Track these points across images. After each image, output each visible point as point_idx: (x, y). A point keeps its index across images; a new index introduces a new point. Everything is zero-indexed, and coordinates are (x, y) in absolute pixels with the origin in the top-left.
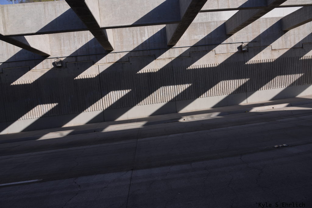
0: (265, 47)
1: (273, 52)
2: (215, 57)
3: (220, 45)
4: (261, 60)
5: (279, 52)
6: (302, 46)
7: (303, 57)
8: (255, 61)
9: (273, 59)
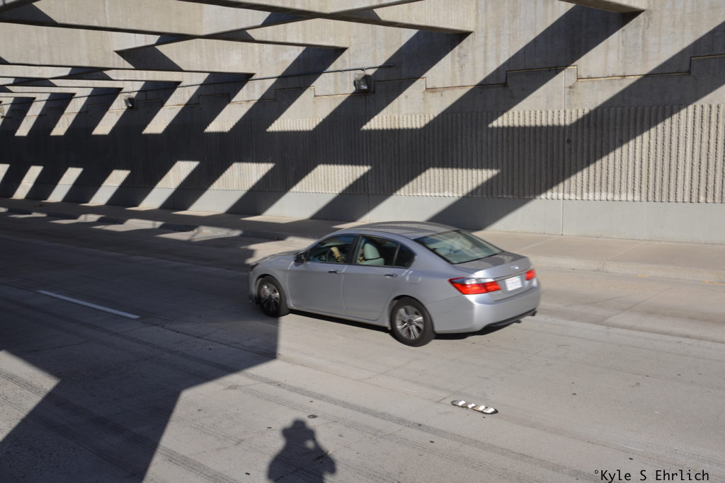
0: (411, 80)
1: (430, 95)
2: (314, 102)
3: (323, 74)
4: (401, 116)
5: (442, 95)
6: (506, 79)
7: (505, 115)
8: (387, 118)
9: (426, 116)
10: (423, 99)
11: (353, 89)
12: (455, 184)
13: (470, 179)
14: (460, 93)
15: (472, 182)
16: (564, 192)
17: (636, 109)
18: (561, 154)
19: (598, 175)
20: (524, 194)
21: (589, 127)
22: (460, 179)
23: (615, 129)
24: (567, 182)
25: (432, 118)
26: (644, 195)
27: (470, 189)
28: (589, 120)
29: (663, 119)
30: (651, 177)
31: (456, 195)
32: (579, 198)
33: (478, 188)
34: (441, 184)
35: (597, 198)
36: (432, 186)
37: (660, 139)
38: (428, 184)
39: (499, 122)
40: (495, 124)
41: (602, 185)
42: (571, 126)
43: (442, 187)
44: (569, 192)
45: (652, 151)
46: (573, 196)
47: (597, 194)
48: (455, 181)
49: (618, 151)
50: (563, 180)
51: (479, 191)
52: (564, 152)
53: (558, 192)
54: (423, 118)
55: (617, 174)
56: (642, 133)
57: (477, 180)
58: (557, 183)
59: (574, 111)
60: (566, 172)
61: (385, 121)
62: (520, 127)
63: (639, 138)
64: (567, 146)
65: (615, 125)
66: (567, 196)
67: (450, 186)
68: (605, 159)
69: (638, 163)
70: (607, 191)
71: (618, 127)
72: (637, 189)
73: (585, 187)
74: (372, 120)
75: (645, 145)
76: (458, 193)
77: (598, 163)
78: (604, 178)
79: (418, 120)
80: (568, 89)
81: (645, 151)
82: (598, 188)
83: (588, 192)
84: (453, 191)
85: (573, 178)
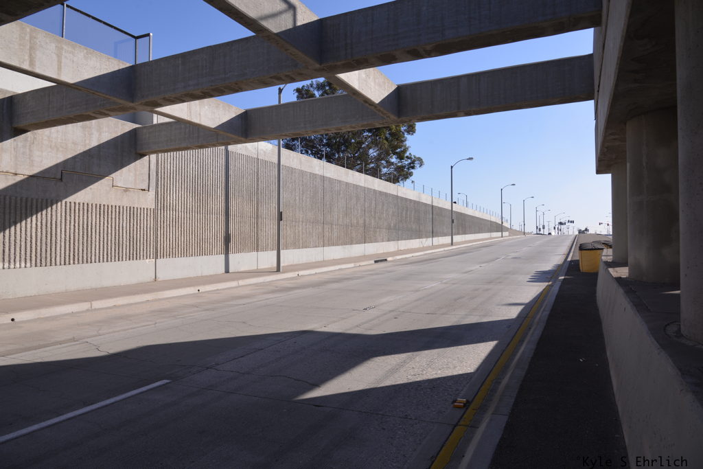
17: (27, 200)
23: (10, 213)
26: (33, 262)
29: (46, 208)
37: (44, 222)
45: (39, 230)
55: (12, 247)
63: (29, 220)
71: (13, 211)
72: (28, 258)
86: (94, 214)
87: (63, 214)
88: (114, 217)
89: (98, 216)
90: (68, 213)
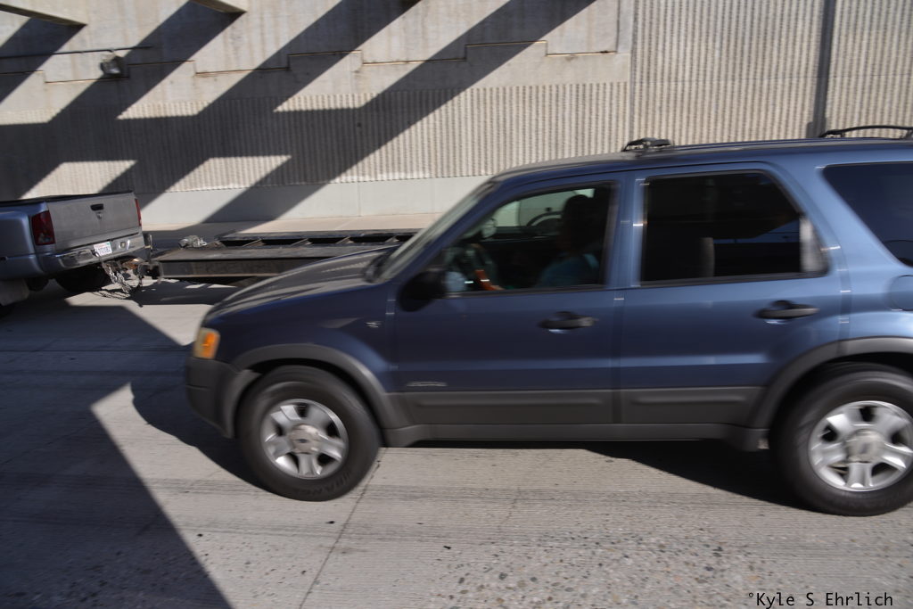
0: (176, 63)
1: (200, 80)
2: (46, 90)
3: (54, 56)
4: (167, 104)
5: (216, 80)
6: (289, 62)
7: (290, 100)
8: (149, 106)
9: (200, 103)
10: (194, 85)
11: (99, 74)
12: (241, 175)
13: (257, 168)
14: (237, 78)
15: (260, 172)
16: (358, 174)
17: (421, 93)
18: (352, 138)
19: (390, 156)
20: (318, 180)
21: (378, 110)
22: (246, 169)
23: (403, 112)
24: (360, 164)
25: (206, 105)
26: (433, 172)
27: (258, 178)
28: (377, 104)
29: (446, 101)
30: (439, 154)
31: (242, 186)
32: (373, 179)
33: (267, 177)
34: (225, 177)
35: (391, 177)
36: (214, 178)
37: (444, 120)
38: (208, 177)
39: (285, 107)
40: (280, 109)
41: (394, 165)
42: (360, 109)
43: (225, 180)
44: (364, 175)
45: (438, 131)
46: (367, 178)
47: (391, 174)
48: (241, 172)
49: (407, 132)
50: (356, 162)
51: (269, 180)
52: (355, 136)
53: (352, 174)
54: (195, 106)
55: (408, 154)
56: (427, 114)
57: (265, 168)
58: (351, 166)
59: (362, 95)
60: (359, 155)
61: (146, 110)
62: (307, 112)
63: (425, 119)
64: (358, 129)
65: (403, 107)
66: (361, 178)
67: (236, 177)
68: (395, 140)
69: (426, 142)
70: (399, 171)
71: (405, 110)
72: (427, 167)
73: (378, 168)
74: (130, 109)
75: (431, 126)
76: (244, 184)
77: (389, 144)
78: (396, 159)
79: (189, 107)
80: (354, 74)
81: (431, 131)
82: (390, 168)
83: (381, 173)
84: (239, 183)
85: (366, 160)
86: (514, 102)
87: (469, 107)
88: (547, 104)
89: (521, 105)
90: (475, 106)
